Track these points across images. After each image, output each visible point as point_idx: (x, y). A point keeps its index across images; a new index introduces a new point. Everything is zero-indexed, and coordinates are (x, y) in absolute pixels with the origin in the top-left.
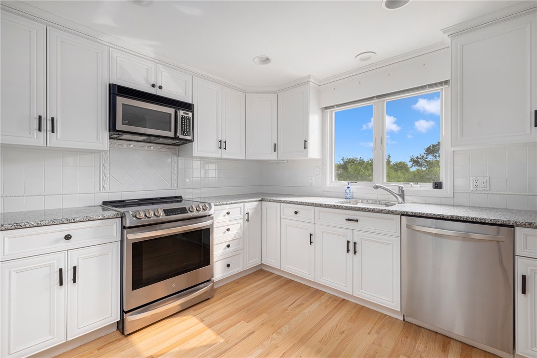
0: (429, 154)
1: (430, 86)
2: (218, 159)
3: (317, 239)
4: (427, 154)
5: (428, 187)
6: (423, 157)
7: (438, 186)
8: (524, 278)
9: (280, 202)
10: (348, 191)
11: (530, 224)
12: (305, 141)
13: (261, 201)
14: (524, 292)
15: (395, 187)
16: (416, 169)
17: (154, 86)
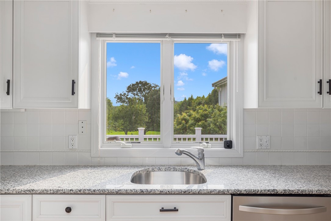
0: (129, 92)
6: (125, 94)
9: (32, 192)
12: (73, 82)
16: (120, 105)
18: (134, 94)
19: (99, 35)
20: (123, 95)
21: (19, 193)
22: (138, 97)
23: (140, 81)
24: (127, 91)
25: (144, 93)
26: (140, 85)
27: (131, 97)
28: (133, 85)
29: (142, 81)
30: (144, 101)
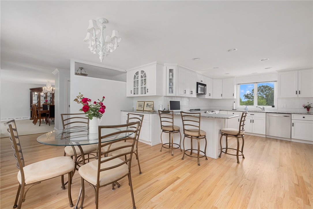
5: (271, 107)
7: (273, 106)
8: (293, 123)
10: (246, 108)
12: (233, 94)
13: (220, 111)
14: (293, 126)
15: (261, 107)
16: (247, 100)
17: (201, 81)
19: (238, 84)
20: (249, 95)
21: (225, 111)
23: (262, 86)
25: (265, 92)
26: (262, 88)
30: (265, 98)
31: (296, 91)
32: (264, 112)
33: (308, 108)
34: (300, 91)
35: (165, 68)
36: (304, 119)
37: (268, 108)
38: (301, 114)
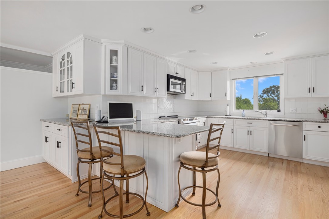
0: (264, 93)
1: (276, 75)
2: (197, 100)
3: (235, 131)
4: (263, 94)
5: (275, 111)
6: (261, 95)
7: (279, 111)
8: (305, 136)
9: (217, 118)
10: (243, 113)
11: (306, 121)
12: (226, 93)
13: (207, 117)
14: (305, 140)
15: (263, 111)
17: (176, 73)
18: (268, 95)
21: (214, 117)
22: (272, 97)
23: (273, 86)
24: (263, 93)
25: (277, 94)
26: (273, 88)
27: (266, 97)
28: (267, 89)
29: (275, 85)
30: (277, 100)
31: (309, 88)
32: (265, 120)
33: (324, 112)
34: (313, 88)
35: (103, 48)
36: (319, 129)
37: (272, 114)
38: (316, 122)
